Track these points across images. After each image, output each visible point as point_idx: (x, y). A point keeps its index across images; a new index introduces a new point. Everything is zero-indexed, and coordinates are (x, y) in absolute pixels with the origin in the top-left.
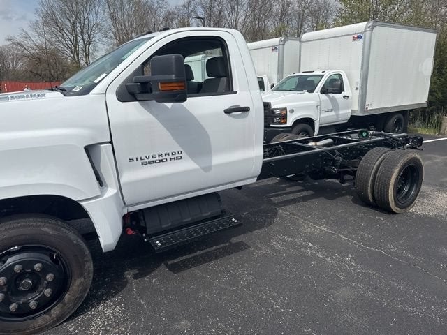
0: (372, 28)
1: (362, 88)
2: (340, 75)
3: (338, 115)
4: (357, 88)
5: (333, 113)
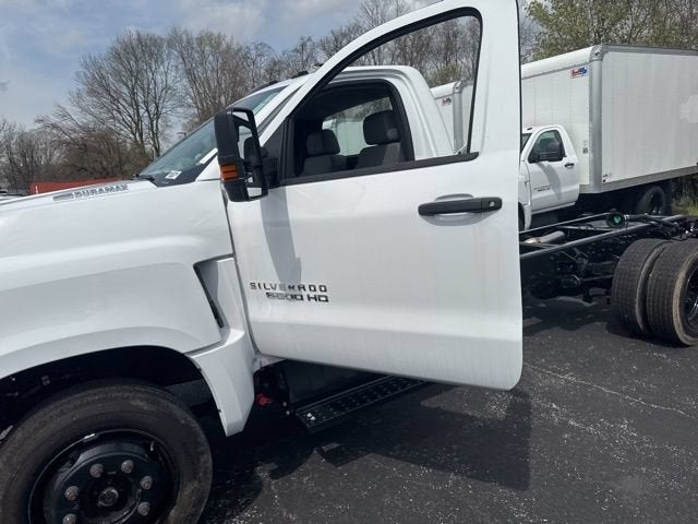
0: (601, 56)
1: (593, 151)
2: (556, 132)
3: (559, 195)
4: (585, 151)
5: (551, 192)
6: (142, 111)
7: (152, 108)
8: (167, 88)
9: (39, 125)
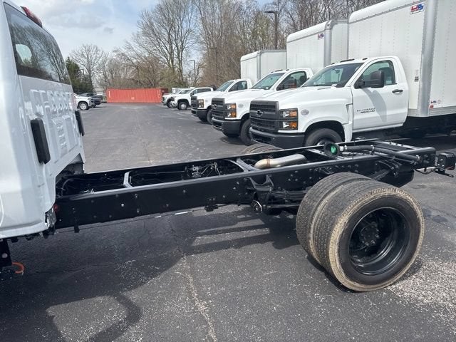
3: (384, 117)
4: (417, 79)
5: (375, 114)
6: (174, 46)
7: (180, 44)
8: (189, 31)
9: (115, 54)
